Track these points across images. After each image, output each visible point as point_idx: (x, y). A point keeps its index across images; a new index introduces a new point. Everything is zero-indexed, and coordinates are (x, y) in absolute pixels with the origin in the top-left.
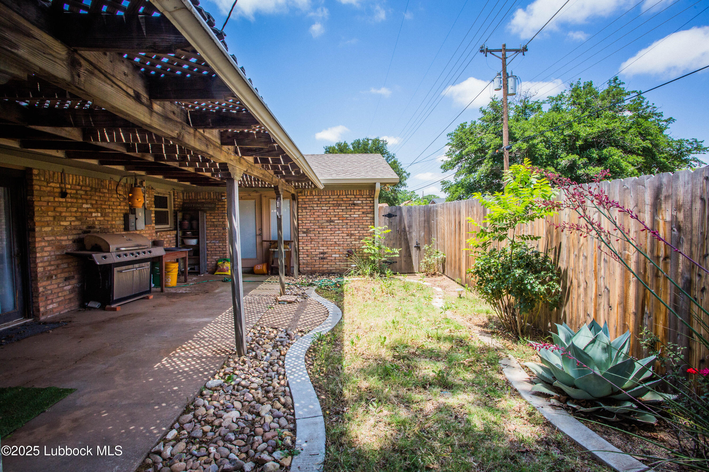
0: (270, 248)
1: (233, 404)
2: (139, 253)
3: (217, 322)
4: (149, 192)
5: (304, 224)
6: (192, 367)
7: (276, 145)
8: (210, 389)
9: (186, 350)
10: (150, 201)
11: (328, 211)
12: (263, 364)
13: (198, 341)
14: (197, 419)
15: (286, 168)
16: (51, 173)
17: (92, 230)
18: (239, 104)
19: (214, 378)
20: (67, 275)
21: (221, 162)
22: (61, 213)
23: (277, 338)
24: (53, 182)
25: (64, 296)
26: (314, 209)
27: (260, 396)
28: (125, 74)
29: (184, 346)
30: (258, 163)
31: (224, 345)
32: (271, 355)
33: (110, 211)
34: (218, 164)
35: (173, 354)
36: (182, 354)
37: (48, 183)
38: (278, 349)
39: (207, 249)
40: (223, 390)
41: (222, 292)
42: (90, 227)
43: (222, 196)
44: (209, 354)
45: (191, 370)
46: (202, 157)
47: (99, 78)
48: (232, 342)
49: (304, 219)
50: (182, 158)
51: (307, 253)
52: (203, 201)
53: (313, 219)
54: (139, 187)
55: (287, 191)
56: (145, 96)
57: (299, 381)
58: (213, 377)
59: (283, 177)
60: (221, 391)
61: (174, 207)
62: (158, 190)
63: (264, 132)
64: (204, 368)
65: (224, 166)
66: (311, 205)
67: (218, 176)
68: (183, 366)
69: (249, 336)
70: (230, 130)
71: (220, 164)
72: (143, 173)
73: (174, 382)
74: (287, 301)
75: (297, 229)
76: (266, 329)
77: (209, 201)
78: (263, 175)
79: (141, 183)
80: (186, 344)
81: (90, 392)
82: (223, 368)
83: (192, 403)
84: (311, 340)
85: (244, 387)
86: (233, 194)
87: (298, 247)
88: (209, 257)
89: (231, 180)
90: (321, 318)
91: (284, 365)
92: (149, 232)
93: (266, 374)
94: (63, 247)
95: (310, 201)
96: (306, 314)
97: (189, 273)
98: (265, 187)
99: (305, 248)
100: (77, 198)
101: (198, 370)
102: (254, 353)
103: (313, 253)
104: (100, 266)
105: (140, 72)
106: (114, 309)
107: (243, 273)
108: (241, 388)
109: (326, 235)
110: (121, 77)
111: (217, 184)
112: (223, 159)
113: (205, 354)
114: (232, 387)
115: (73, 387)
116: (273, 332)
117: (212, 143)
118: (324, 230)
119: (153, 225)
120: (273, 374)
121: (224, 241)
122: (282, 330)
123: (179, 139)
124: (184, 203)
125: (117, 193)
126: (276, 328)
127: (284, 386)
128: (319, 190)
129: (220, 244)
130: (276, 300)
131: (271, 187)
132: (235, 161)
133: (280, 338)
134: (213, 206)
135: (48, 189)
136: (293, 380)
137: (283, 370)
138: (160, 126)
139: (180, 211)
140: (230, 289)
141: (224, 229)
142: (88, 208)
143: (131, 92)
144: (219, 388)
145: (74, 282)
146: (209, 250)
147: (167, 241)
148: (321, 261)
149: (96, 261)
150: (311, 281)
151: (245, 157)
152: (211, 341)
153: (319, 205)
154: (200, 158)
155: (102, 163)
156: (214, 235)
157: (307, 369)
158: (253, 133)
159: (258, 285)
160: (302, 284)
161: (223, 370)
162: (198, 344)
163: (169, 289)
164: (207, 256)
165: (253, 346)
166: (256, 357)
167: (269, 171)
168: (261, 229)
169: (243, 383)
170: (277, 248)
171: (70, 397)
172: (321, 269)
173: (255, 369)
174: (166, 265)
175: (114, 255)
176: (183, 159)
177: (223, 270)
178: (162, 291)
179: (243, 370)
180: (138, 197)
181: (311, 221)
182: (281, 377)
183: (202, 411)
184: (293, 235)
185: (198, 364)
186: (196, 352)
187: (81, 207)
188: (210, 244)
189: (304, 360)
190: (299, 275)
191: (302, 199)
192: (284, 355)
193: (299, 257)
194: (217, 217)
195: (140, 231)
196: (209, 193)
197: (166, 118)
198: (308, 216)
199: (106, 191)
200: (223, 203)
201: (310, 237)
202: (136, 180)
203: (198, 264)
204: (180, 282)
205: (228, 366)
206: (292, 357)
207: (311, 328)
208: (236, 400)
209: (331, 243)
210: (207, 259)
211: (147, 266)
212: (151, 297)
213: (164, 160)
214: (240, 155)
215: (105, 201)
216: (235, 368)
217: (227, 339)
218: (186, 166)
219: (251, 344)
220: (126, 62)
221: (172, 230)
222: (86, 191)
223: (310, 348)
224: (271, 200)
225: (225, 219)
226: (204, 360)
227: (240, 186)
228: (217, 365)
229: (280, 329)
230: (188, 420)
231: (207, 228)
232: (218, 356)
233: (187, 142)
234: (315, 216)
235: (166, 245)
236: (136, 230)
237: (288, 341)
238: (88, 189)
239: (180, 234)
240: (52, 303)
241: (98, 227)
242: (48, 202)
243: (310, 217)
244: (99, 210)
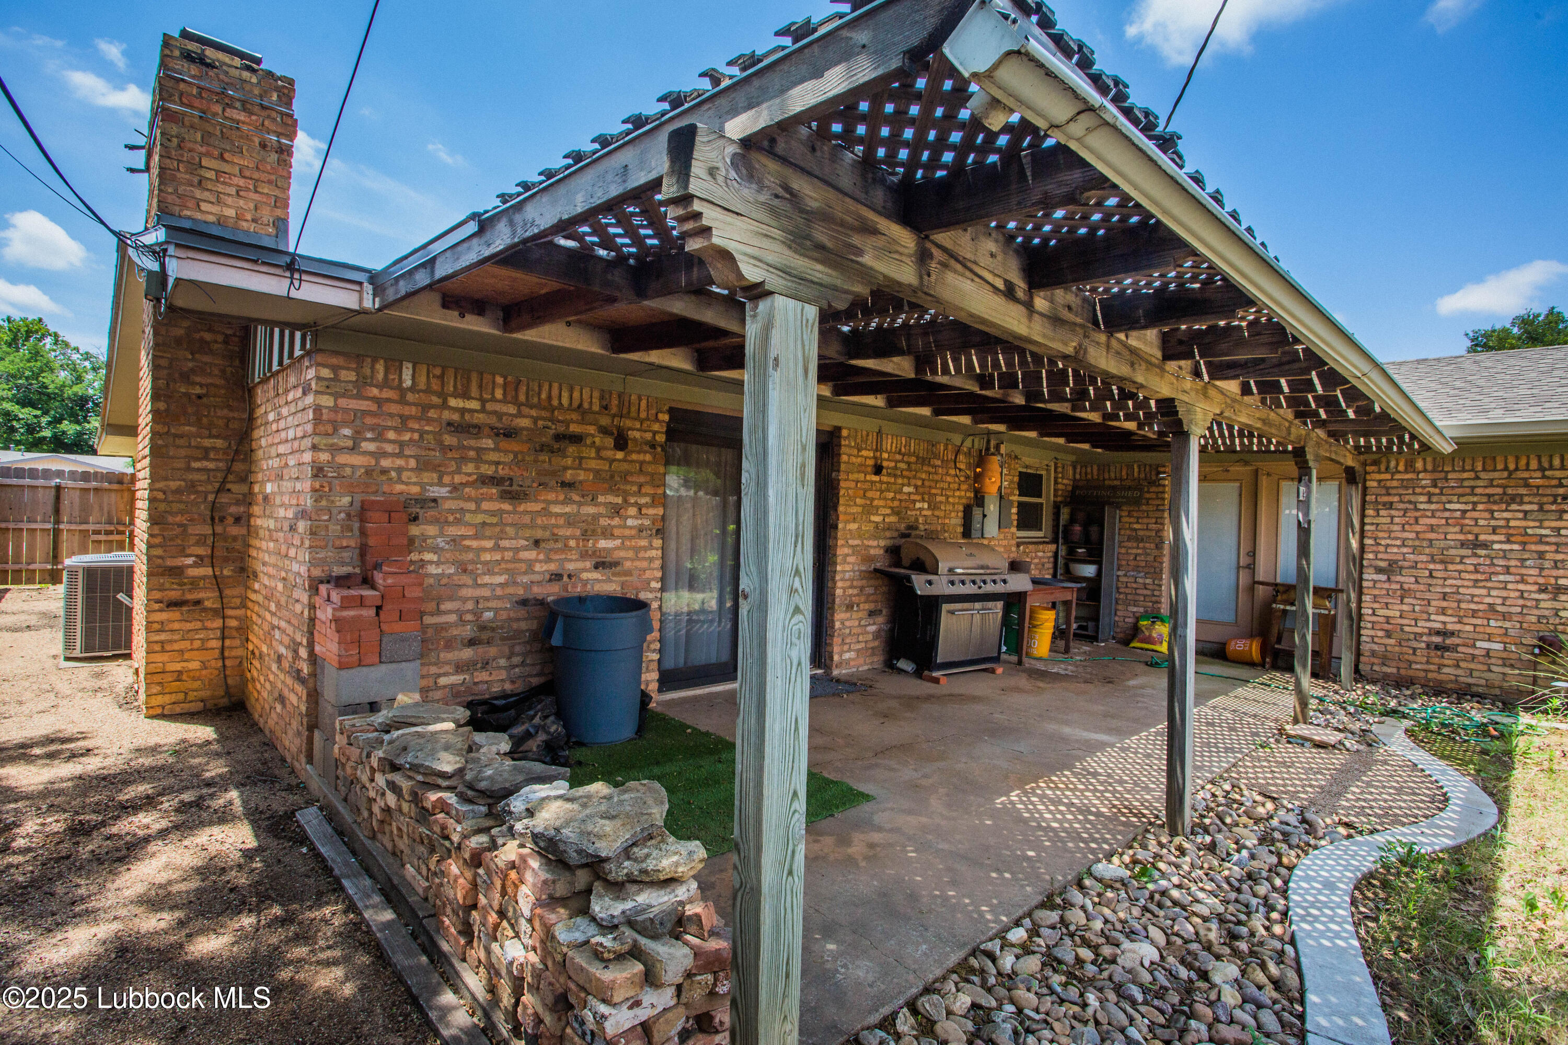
0: (1275, 602)
1: (1145, 929)
2: (985, 582)
3: (1128, 749)
4: (1009, 465)
5: (1382, 549)
6: (1066, 825)
7: (1299, 347)
8: (1100, 880)
9: (1058, 788)
10: (1011, 482)
11: (1468, 515)
12: (1230, 869)
13: (1084, 776)
14: (1067, 928)
15: (1328, 402)
16: (864, 433)
17: (914, 533)
18: (1208, 268)
19: (1110, 862)
20: (871, 606)
21: (1159, 396)
22: (872, 499)
23: (1275, 822)
24: (866, 449)
25: (866, 642)
26: (1417, 509)
27: (1213, 936)
28: (992, 255)
29: (1054, 778)
30: (1252, 394)
31: (1137, 800)
32: (1253, 857)
33: (943, 499)
34: (1153, 403)
35: (1032, 788)
36: (1049, 792)
37: (859, 450)
38: (1272, 848)
39: (1118, 588)
40: (1127, 893)
41: (1142, 687)
42: (910, 527)
43: (1159, 473)
44: (1104, 810)
45: (1065, 830)
46: (1118, 388)
47: (955, 271)
48: (1157, 800)
49: (1381, 535)
50: (1078, 393)
51: (1386, 626)
52: (1117, 483)
53: (1413, 535)
54: (993, 454)
55: (1332, 460)
56: (1021, 285)
57: (1326, 943)
58: (1109, 857)
59: (1322, 424)
60: (1123, 894)
61: (1055, 496)
62: (1027, 460)
63: (1270, 320)
64: (1090, 835)
65: (1168, 406)
66: (1407, 498)
67: (1151, 428)
68: (1048, 816)
69: (1199, 797)
70: (1183, 327)
71: (1158, 402)
72: (1001, 428)
73: (1029, 841)
74: (1311, 740)
75: (1358, 561)
76: (1246, 792)
77: (1128, 483)
78: (1264, 421)
79: (997, 447)
80: (1057, 776)
81: (892, 809)
82: (1131, 847)
83: (1060, 894)
84: (1376, 854)
85: (1175, 903)
86: (1185, 466)
87: (1359, 608)
88: (1120, 607)
89: (1183, 435)
90: (1419, 808)
91: (1286, 891)
92: (1005, 543)
93: (1233, 895)
94: (868, 559)
95: (1407, 488)
96: (1369, 784)
97: (1075, 635)
98: (1268, 451)
99: (1381, 612)
100: (895, 476)
101: (1079, 834)
102: (1208, 839)
103: (1407, 629)
104: (921, 596)
105: (1014, 246)
106: (936, 681)
107: (1199, 653)
108: (1169, 903)
109: (1459, 582)
110: (985, 260)
111: (1147, 446)
112: (1166, 391)
113: (1094, 806)
114: (1147, 893)
115: (871, 793)
116: (1263, 805)
117: (1142, 358)
118: (1450, 567)
119: (1014, 530)
120: (1254, 901)
121: (1157, 574)
122: (1290, 806)
123: (1076, 359)
124: (1075, 487)
125: (956, 468)
126: (1274, 799)
127: (1281, 939)
128: (1439, 458)
129: (1148, 581)
130: (1281, 731)
131: (1285, 451)
132: (1193, 394)
133: (1281, 823)
134: (1137, 494)
135: (859, 460)
136: (1308, 934)
137: (1282, 902)
138: (1044, 336)
139: (1066, 504)
140: (1164, 683)
141: (1159, 546)
142: (910, 494)
143: (1000, 284)
144: (1118, 885)
145: (880, 619)
146: (1121, 590)
147: (1036, 564)
148: (1433, 653)
149: (916, 587)
150: (1393, 703)
151: (1218, 383)
152: (1110, 784)
153: (1434, 499)
154: (1116, 392)
155: (937, 412)
156: (1135, 559)
157: (1356, 925)
158: (1239, 328)
159: (1235, 687)
160: (1364, 707)
161: (1131, 852)
162: (1083, 783)
163: (1033, 662)
164: (1117, 603)
165: (1207, 821)
166: (1212, 848)
167: (1281, 411)
168: (1253, 554)
169: (1175, 893)
170: (1292, 604)
171: (866, 807)
172: (1430, 675)
173: (1207, 875)
174: (1032, 612)
175: (944, 579)
176: (1081, 395)
177: (1149, 640)
178: (1020, 663)
179: (1177, 866)
180: (990, 474)
181: (1404, 540)
182: (1275, 915)
183: (1076, 917)
184: (1343, 574)
185: (1079, 822)
186: (1077, 798)
187: (900, 492)
188: (1125, 579)
189: (1348, 899)
190: (1357, 681)
191: (1380, 481)
192: (1291, 868)
193: (1359, 635)
194: (1145, 521)
195: (990, 539)
196: (1130, 467)
197: (1055, 320)
198: (1396, 528)
199: (939, 463)
200: (1161, 489)
201: (1401, 584)
202: (988, 442)
203: (1096, 618)
204: (1056, 651)
205: (1144, 847)
206: (1314, 879)
207: (1382, 824)
208: (1153, 924)
209: (1473, 606)
210: (1116, 610)
211: (998, 607)
212: (1000, 670)
213: (1045, 402)
214: (1206, 377)
215: (937, 482)
216: (1158, 857)
217: (1147, 789)
218: (1084, 409)
219: (1202, 816)
220: (994, 235)
221: (1047, 543)
222: (909, 463)
223: (1369, 877)
224: (1285, 485)
225: (1163, 524)
226: (1091, 817)
227: (1203, 450)
228: (1119, 837)
229: (1285, 802)
230: (1049, 923)
231: (1120, 542)
232: (1123, 819)
233: (1092, 361)
234: (1418, 528)
235: (1035, 573)
236: (983, 537)
237: (1305, 837)
238: (913, 459)
239: (1063, 551)
240: (849, 650)
241: (922, 527)
242: (857, 482)
243: (1404, 530)
244: (926, 497)
